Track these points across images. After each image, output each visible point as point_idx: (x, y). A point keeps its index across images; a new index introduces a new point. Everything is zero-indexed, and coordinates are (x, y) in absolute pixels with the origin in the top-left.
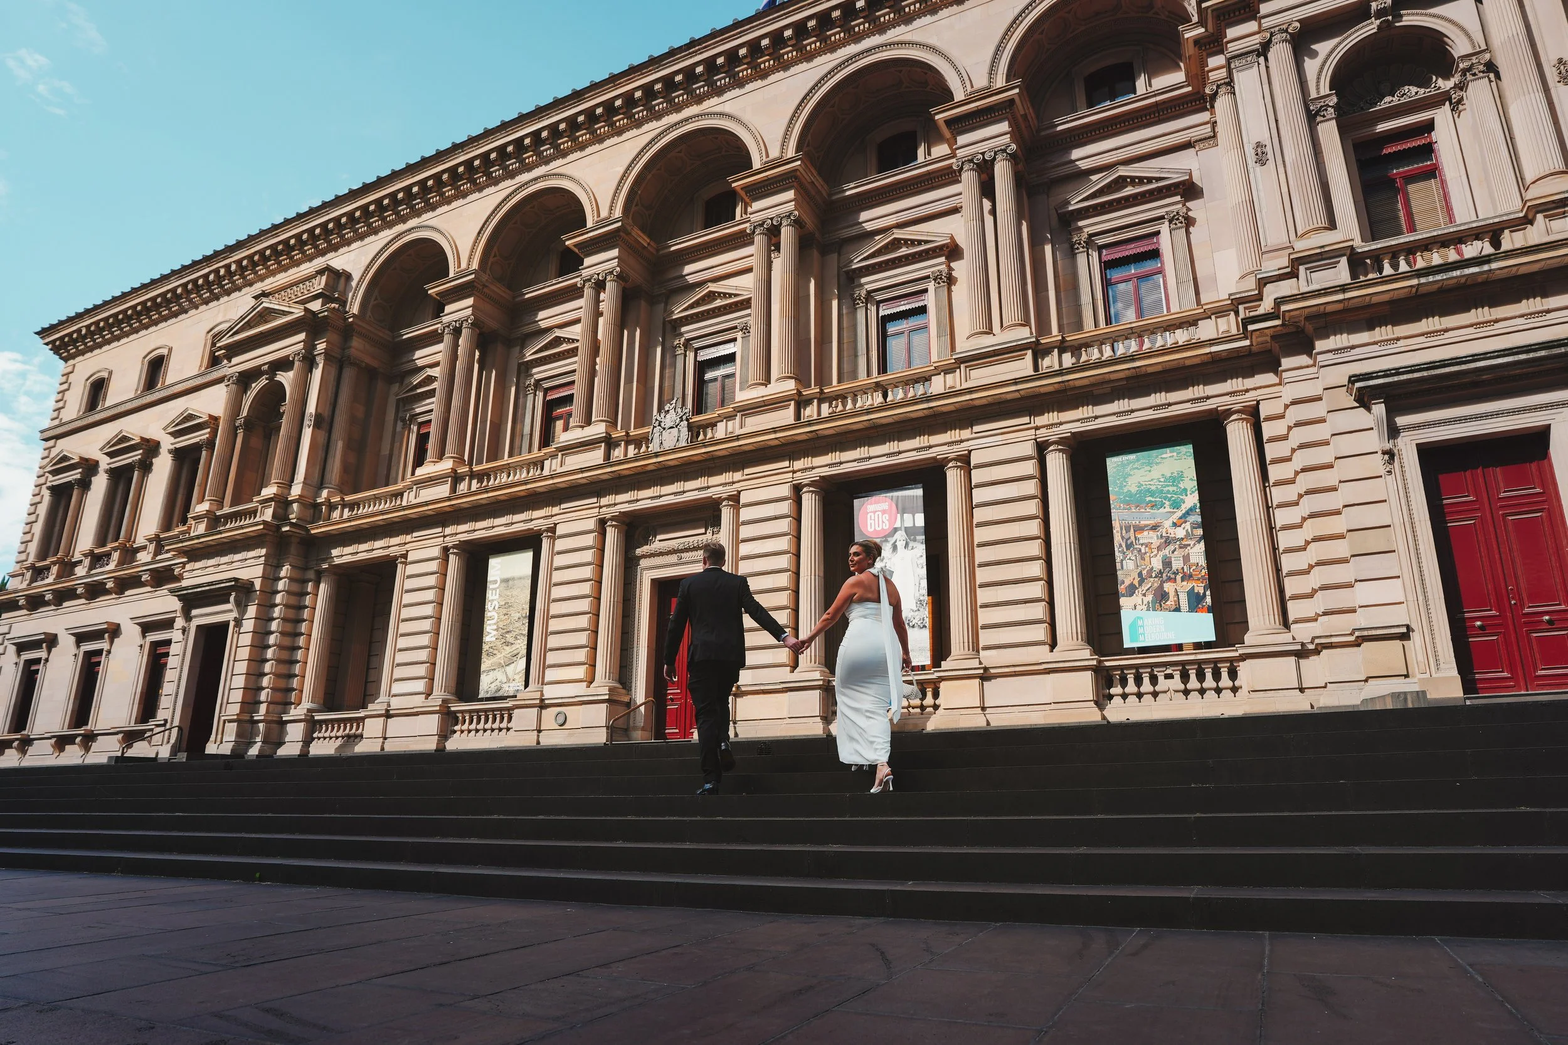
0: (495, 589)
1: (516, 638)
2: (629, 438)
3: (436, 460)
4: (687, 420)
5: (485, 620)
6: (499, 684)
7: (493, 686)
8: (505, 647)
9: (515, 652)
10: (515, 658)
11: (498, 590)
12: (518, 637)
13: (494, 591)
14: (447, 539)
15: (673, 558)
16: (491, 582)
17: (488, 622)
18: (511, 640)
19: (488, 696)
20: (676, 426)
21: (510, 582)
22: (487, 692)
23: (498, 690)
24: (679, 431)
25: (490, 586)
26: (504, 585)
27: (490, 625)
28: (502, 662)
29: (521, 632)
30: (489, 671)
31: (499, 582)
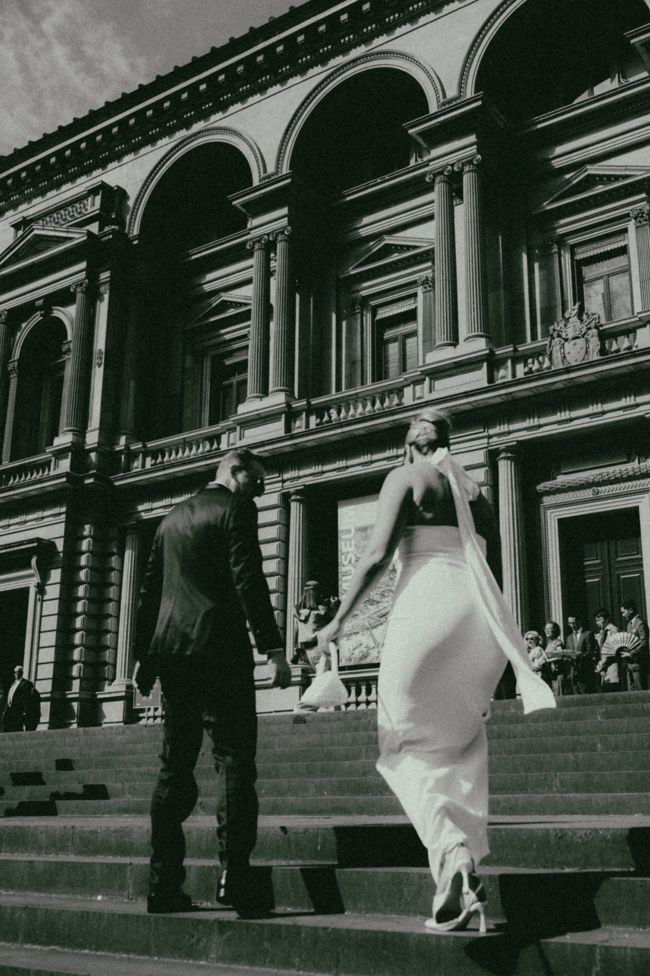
0: (350, 540)
1: (383, 595)
2: (517, 354)
3: (260, 395)
4: (597, 327)
5: (340, 576)
6: (365, 650)
7: (357, 652)
8: (369, 607)
9: (383, 612)
10: (383, 619)
11: (353, 542)
12: (386, 594)
13: (348, 543)
14: (288, 484)
15: (588, 493)
16: (343, 531)
17: (344, 578)
18: (376, 598)
19: (352, 663)
20: (583, 336)
21: (369, 531)
22: (350, 660)
23: (365, 657)
24: (587, 341)
25: (343, 537)
26: (360, 534)
27: (346, 581)
28: (367, 624)
29: (388, 588)
30: (350, 635)
31: (353, 532)
